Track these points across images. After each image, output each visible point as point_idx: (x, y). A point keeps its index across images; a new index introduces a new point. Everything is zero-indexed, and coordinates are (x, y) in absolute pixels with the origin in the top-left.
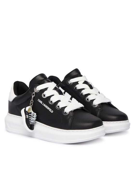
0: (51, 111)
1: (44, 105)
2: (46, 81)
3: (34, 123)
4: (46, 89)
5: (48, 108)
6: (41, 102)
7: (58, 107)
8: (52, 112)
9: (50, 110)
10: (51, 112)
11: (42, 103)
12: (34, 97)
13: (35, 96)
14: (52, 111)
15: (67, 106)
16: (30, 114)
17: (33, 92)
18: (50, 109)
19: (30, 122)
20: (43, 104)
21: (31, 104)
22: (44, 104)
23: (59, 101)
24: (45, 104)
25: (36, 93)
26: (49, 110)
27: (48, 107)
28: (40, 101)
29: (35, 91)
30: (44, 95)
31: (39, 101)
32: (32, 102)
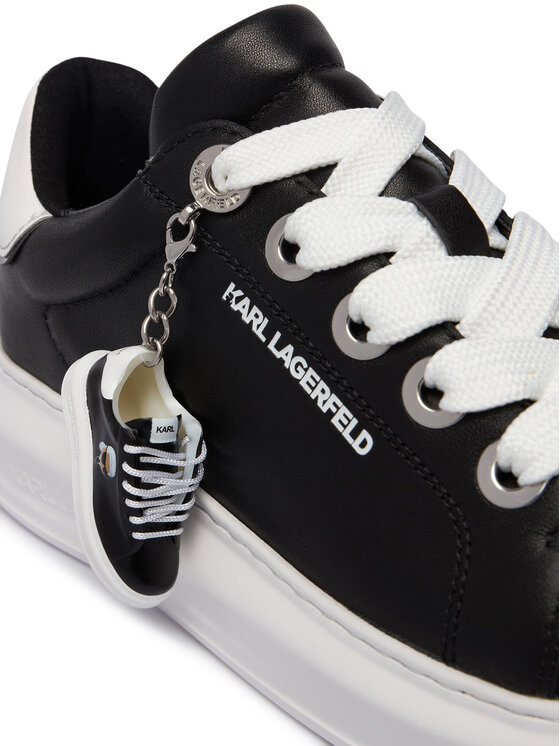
0: (355, 434)
1: (287, 355)
2: (316, 93)
3: (175, 526)
4: (311, 183)
5: (325, 398)
6: (256, 320)
7: (432, 395)
8: (363, 444)
9: (343, 419)
10: (355, 445)
11: (269, 333)
12: (187, 259)
13: (193, 249)
14: (365, 434)
15: (524, 404)
16: (130, 449)
17: (180, 208)
18: (344, 410)
19: (135, 520)
20: (271, 346)
21: (155, 330)
22: (279, 347)
23: (444, 332)
24: (290, 349)
25: (203, 216)
26: (330, 414)
27: (322, 385)
28: (246, 301)
29: (196, 194)
30: (290, 250)
31: (235, 307)
32: (163, 303)
